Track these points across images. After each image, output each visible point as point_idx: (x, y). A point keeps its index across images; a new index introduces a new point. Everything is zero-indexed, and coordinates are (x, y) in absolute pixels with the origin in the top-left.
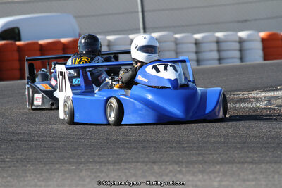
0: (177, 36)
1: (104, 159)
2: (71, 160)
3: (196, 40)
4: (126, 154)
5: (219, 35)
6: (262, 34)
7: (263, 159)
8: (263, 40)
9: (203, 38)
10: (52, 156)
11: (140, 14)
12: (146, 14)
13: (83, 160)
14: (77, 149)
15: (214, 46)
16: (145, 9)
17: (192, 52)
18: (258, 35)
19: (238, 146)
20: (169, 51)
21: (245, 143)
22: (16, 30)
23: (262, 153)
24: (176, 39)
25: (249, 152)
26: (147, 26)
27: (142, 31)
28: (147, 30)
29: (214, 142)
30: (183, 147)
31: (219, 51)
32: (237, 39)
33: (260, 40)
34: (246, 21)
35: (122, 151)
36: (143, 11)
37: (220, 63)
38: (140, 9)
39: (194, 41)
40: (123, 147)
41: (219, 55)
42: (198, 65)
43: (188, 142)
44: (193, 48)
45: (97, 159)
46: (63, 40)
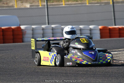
0: (63, 27)
1: (33, 80)
2: (19, 80)
4: (43, 78)
5: (81, 27)
6: (100, 27)
7: (104, 82)
8: (100, 30)
10: (10, 78)
11: (47, 17)
12: (49, 16)
13: (24, 80)
14: (21, 75)
15: (79, 32)
16: (49, 14)
18: (98, 27)
19: (92, 75)
20: (59, 33)
21: (95, 74)
23: (103, 79)
25: (97, 79)
26: (49, 22)
27: (47, 24)
28: (49, 24)
29: (81, 74)
30: (68, 76)
31: (81, 34)
32: (89, 29)
33: (99, 29)
34: (93, 21)
35: (41, 77)
36: (48, 15)
38: (46, 14)
40: (41, 75)
43: (70, 73)
45: (30, 80)
46: (13, 27)
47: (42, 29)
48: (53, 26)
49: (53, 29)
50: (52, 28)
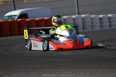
0: (92, 16)
3: (100, 18)
5: (110, 15)
9: (103, 17)
11: (77, 7)
12: (79, 7)
15: (108, 20)
16: (79, 5)
17: (98, 23)
20: (89, 22)
22: (26, 14)
24: (92, 17)
26: (80, 12)
27: (77, 14)
28: (80, 14)
31: (110, 22)
36: (78, 6)
37: (110, 27)
38: (76, 5)
39: (99, 18)
41: (110, 24)
42: (101, 28)
44: (99, 21)
46: (45, 18)
47: (72, 19)
48: (83, 16)
49: (83, 19)
50: (83, 17)
